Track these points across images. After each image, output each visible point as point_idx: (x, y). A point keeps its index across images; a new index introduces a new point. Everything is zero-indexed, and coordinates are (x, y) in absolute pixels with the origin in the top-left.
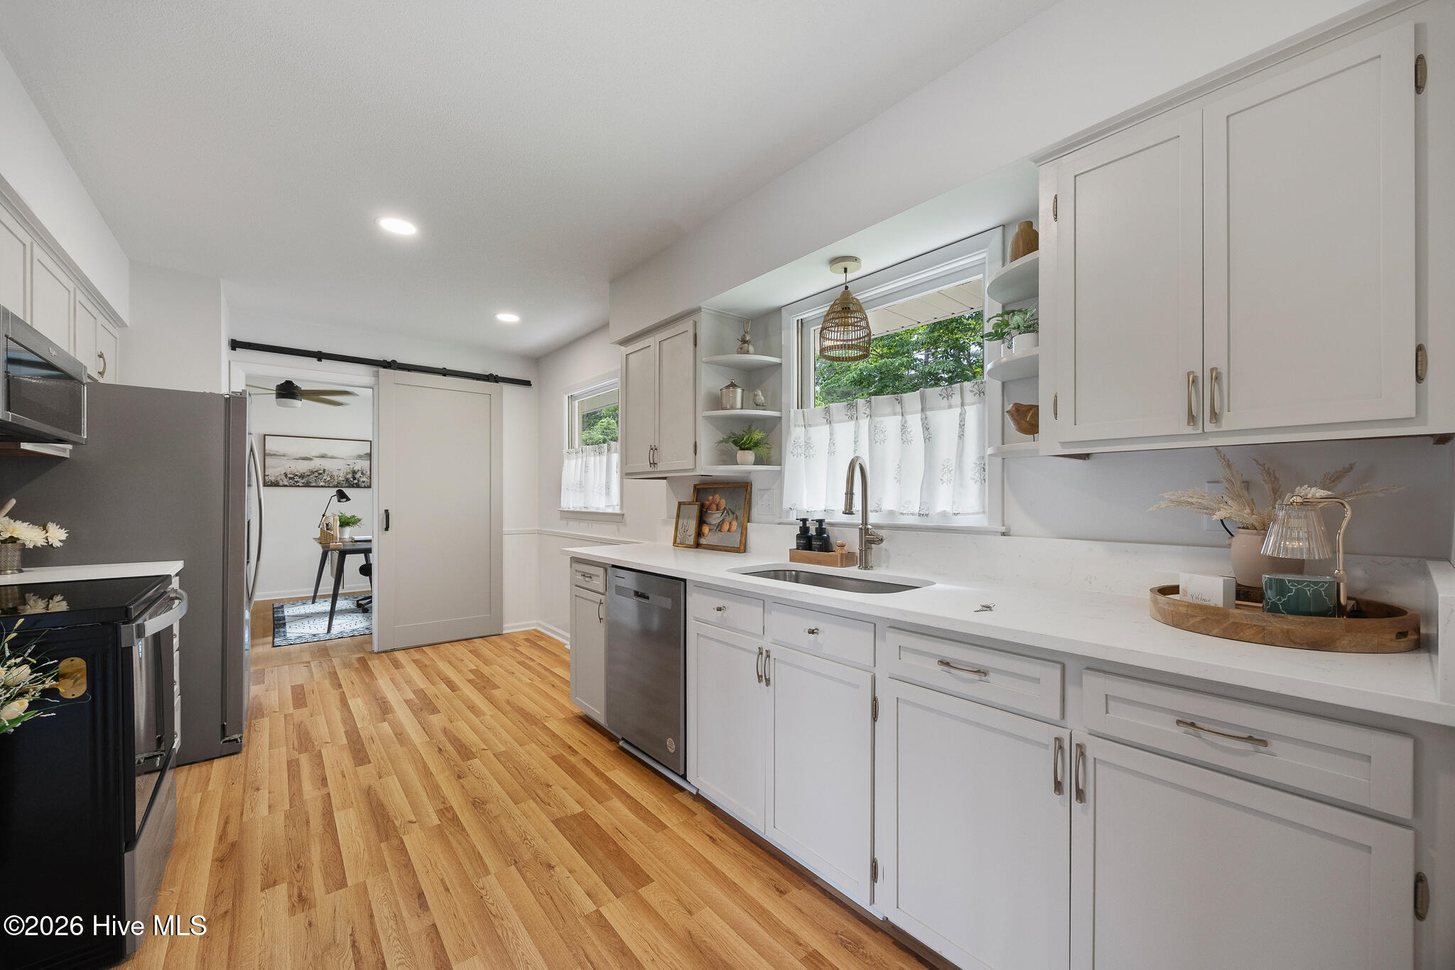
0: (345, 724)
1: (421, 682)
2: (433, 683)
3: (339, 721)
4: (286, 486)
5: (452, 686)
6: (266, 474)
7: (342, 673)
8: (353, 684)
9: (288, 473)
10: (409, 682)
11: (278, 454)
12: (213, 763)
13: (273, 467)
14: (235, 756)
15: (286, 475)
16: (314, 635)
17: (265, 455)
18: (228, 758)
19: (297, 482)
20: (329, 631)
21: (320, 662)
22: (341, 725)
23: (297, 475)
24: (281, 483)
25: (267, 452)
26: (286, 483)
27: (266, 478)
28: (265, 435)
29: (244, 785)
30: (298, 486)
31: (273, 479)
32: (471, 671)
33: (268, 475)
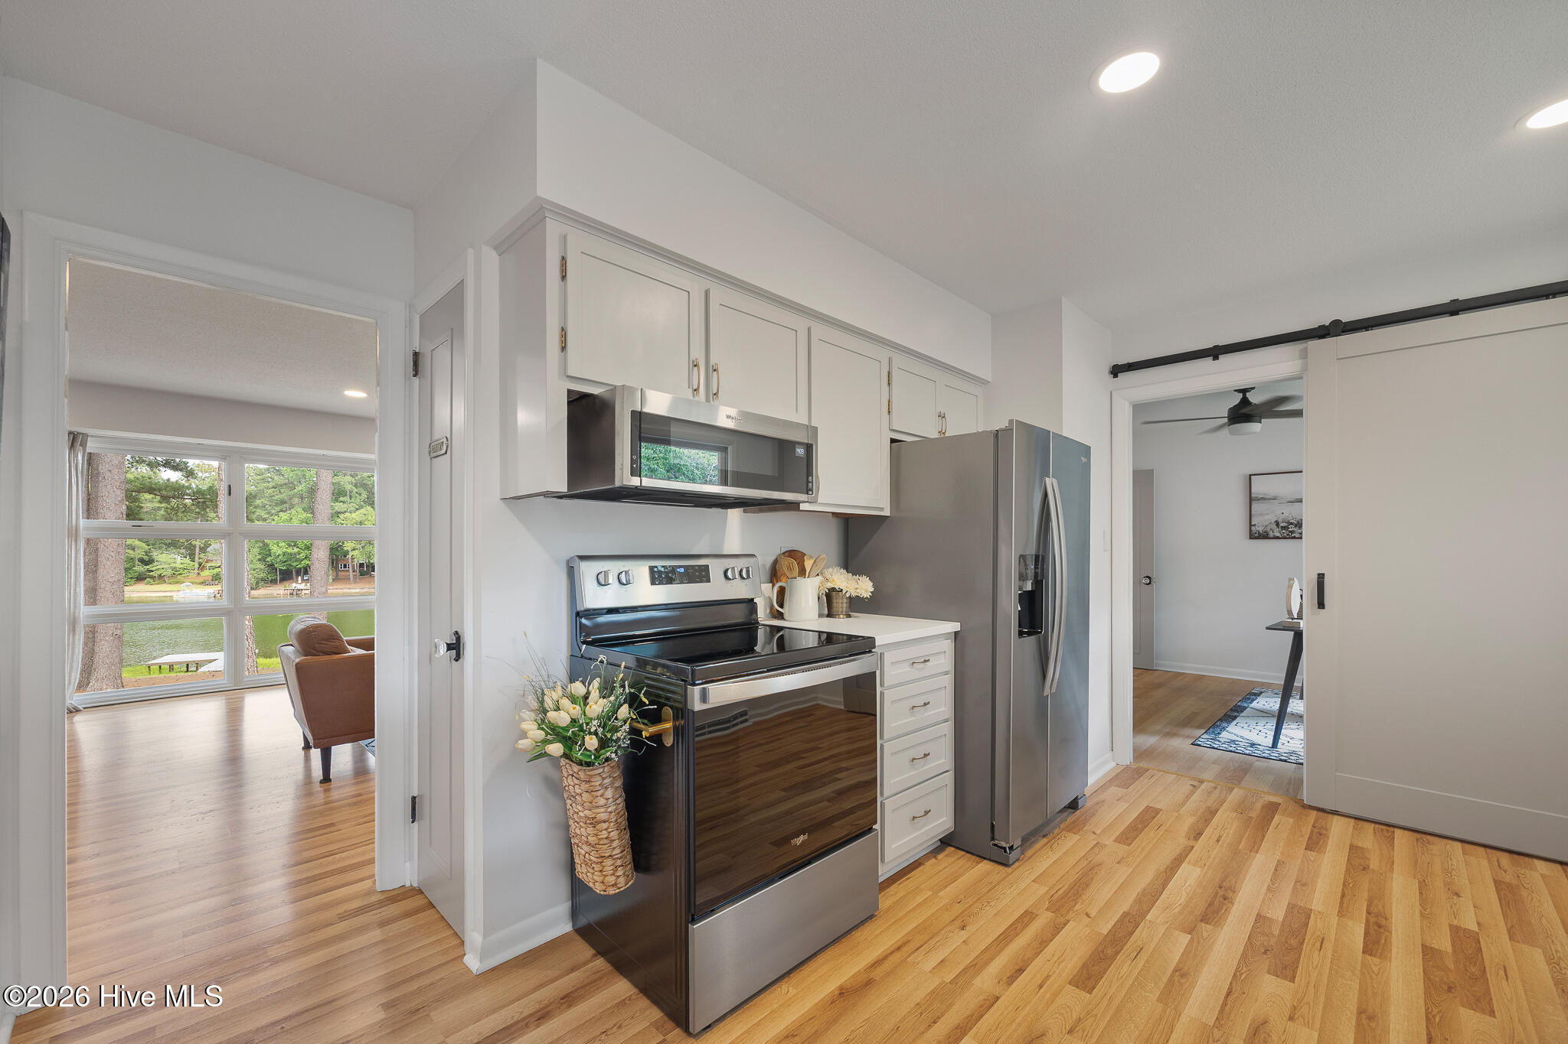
0: (1138, 900)
1: (1322, 897)
2: (1343, 911)
3: (1138, 890)
4: (1278, 538)
5: (1376, 940)
6: (1253, 524)
7: (1224, 816)
8: (1218, 841)
9: (1280, 520)
10: (1302, 884)
11: (1266, 497)
12: (978, 863)
13: (1261, 515)
14: (1001, 868)
15: (1277, 523)
16: (1253, 745)
17: (1251, 500)
18: (996, 865)
19: (1292, 532)
20: (1275, 745)
21: (1215, 788)
22: (1131, 900)
23: (1292, 524)
24: (1271, 534)
25: (1253, 495)
26: (1278, 535)
27: (1253, 528)
28: (1250, 475)
29: (965, 910)
30: (1294, 538)
31: (1261, 529)
32: (1455, 930)
33: (1255, 525)
